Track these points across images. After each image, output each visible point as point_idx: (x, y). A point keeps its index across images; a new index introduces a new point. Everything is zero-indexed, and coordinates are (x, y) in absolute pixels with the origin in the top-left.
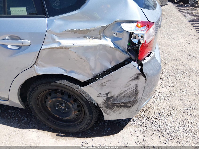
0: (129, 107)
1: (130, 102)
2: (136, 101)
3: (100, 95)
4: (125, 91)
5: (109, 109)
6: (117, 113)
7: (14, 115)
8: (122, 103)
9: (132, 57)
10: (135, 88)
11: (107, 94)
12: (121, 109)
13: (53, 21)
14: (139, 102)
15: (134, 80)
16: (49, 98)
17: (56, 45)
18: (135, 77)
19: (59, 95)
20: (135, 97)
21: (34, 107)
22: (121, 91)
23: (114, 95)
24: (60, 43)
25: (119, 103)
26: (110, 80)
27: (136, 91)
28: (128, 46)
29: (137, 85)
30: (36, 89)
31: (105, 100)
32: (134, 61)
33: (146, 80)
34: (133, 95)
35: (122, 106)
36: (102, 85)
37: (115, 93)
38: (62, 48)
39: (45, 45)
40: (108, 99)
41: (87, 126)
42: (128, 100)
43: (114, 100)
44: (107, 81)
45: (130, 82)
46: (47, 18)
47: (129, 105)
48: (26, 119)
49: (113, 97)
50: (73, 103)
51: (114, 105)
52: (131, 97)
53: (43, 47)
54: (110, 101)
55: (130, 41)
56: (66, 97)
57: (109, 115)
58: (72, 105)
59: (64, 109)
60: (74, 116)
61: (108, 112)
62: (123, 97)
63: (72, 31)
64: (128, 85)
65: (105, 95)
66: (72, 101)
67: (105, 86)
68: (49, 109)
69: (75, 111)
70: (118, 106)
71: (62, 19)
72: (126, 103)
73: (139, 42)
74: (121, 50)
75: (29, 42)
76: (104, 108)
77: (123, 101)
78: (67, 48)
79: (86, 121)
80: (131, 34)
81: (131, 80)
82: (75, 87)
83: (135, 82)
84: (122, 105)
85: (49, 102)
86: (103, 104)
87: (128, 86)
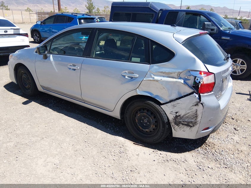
0: (191, 127)
1: (192, 122)
2: (196, 122)
3: (171, 112)
4: (188, 113)
5: (177, 125)
6: (181, 131)
7: (111, 125)
8: (186, 122)
9: (195, 91)
10: (195, 112)
11: (176, 113)
12: (185, 127)
13: (153, 66)
14: (199, 124)
15: (195, 106)
16: (139, 113)
17: (151, 79)
18: (196, 103)
19: (145, 111)
20: (196, 119)
21: (128, 117)
22: (186, 112)
23: (181, 115)
24: (154, 78)
25: (184, 122)
26: (179, 103)
27: (196, 114)
28: (194, 84)
29: (197, 110)
30: (133, 104)
31: (175, 117)
32: (196, 93)
33: (203, 107)
34: (194, 117)
35: (185, 125)
36: (174, 106)
37: (182, 113)
38: (154, 80)
39: (146, 78)
40: (177, 117)
41: (159, 137)
42: (190, 120)
43: (181, 118)
44: (177, 104)
45: (192, 107)
46: (150, 64)
47: (191, 125)
48: (118, 129)
49: (180, 116)
50: (153, 118)
51: (180, 123)
52: (192, 118)
53: (144, 79)
54: (178, 119)
55: (195, 82)
56: (149, 113)
57: (176, 131)
58: (152, 119)
59: (146, 123)
60: (152, 130)
61: (175, 128)
62: (187, 117)
63: (162, 72)
64: (191, 108)
65: (175, 114)
66: (153, 117)
67: (176, 106)
68: (137, 121)
69: (153, 125)
70: (183, 124)
71: (157, 66)
72: (189, 122)
73: (200, 82)
74: (189, 86)
75: (138, 75)
76: (173, 124)
77: (186, 120)
78: (157, 81)
79: (160, 133)
80: (195, 77)
81: (193, 106)
82: (157, 106)
83: (196, 108)
84: (186, 123)
85: (138, 116)
86: (173, 120)
87: (191, 110)
